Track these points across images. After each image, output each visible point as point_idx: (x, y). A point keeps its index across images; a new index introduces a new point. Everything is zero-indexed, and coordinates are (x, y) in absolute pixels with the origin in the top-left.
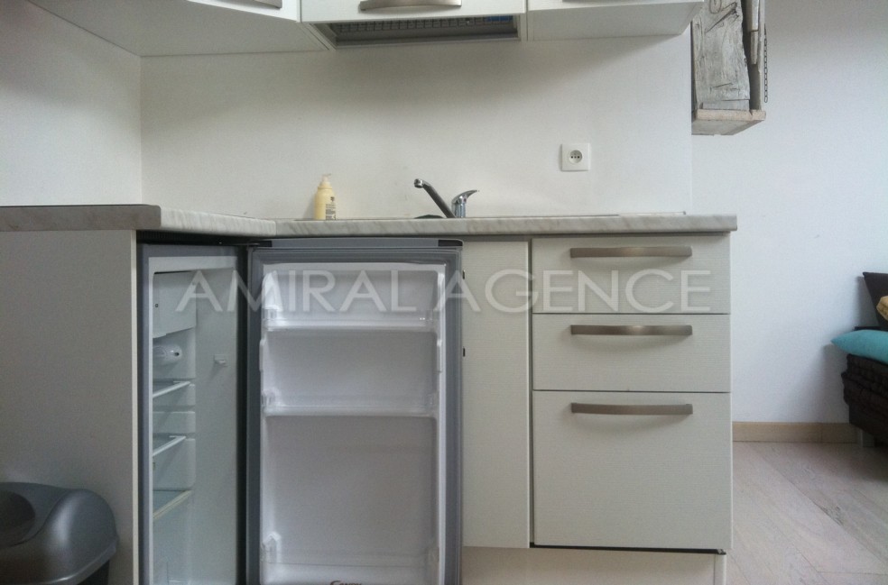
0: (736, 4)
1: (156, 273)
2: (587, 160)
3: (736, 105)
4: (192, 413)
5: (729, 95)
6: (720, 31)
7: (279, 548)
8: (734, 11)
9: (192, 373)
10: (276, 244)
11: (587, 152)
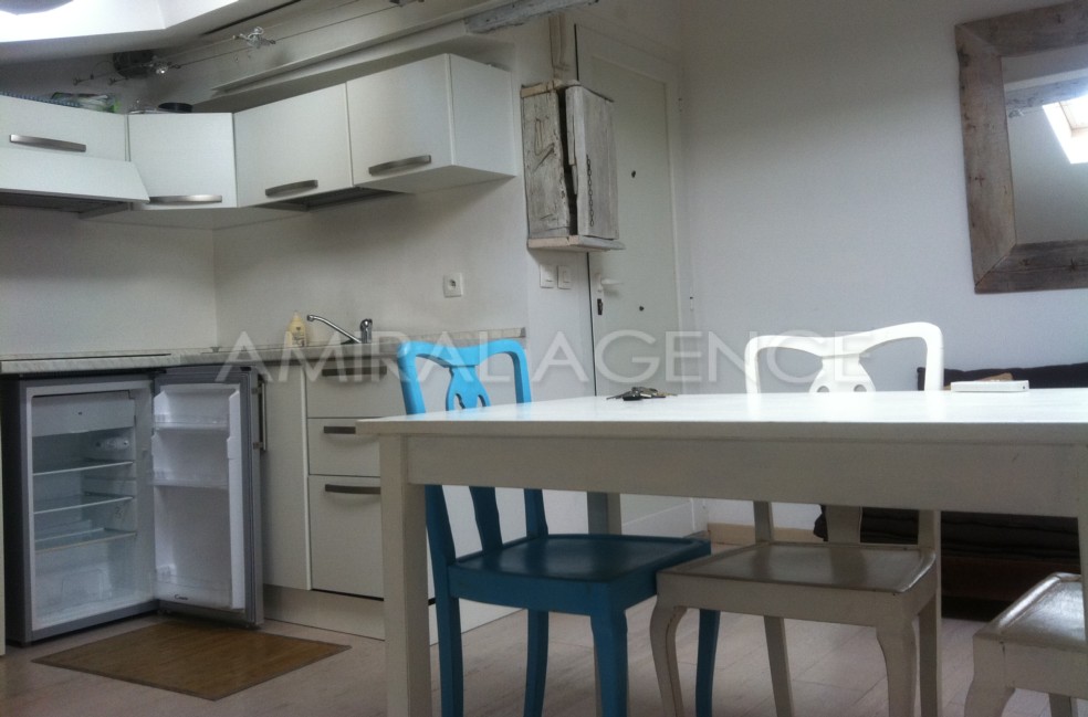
0: (553, 144)
1: (35, 397)
2: (461, 288)
3: (556, 233)
4: (135, 482)
5: (551, 225)
6: (542, 170)
7: (174, 573)
8: (552, 151)
9: (134, 457)
10: (169, 372)
11: (460, 280)
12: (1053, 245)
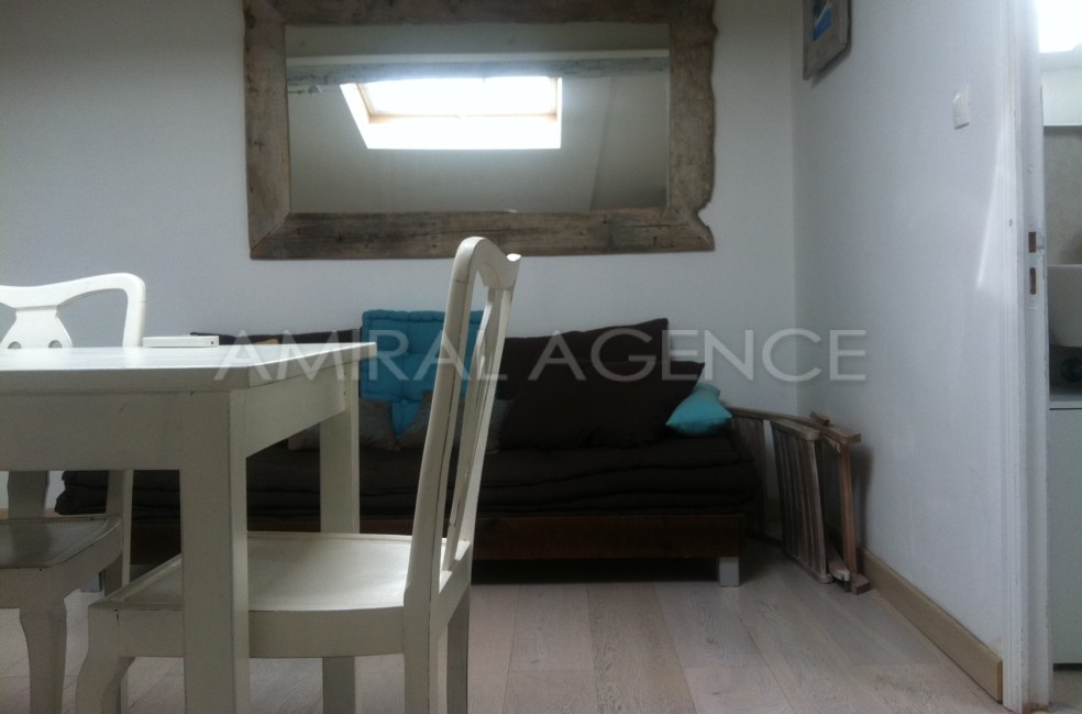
12: (324, 217)
